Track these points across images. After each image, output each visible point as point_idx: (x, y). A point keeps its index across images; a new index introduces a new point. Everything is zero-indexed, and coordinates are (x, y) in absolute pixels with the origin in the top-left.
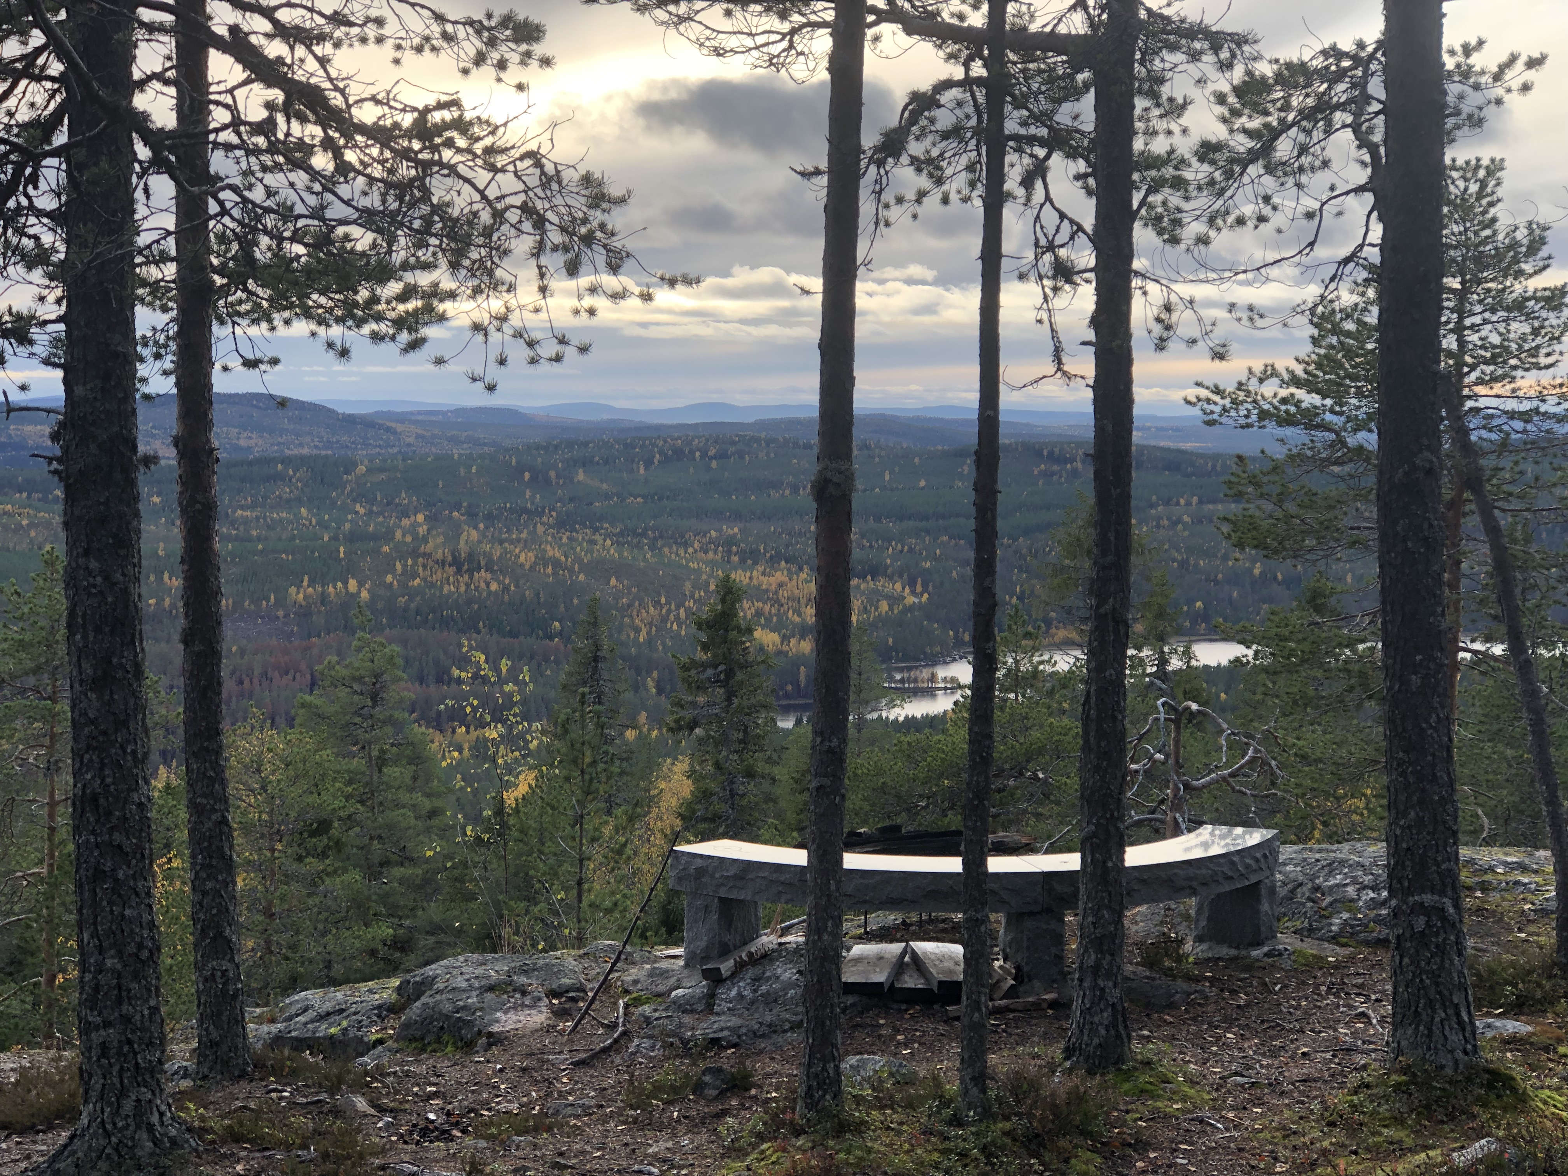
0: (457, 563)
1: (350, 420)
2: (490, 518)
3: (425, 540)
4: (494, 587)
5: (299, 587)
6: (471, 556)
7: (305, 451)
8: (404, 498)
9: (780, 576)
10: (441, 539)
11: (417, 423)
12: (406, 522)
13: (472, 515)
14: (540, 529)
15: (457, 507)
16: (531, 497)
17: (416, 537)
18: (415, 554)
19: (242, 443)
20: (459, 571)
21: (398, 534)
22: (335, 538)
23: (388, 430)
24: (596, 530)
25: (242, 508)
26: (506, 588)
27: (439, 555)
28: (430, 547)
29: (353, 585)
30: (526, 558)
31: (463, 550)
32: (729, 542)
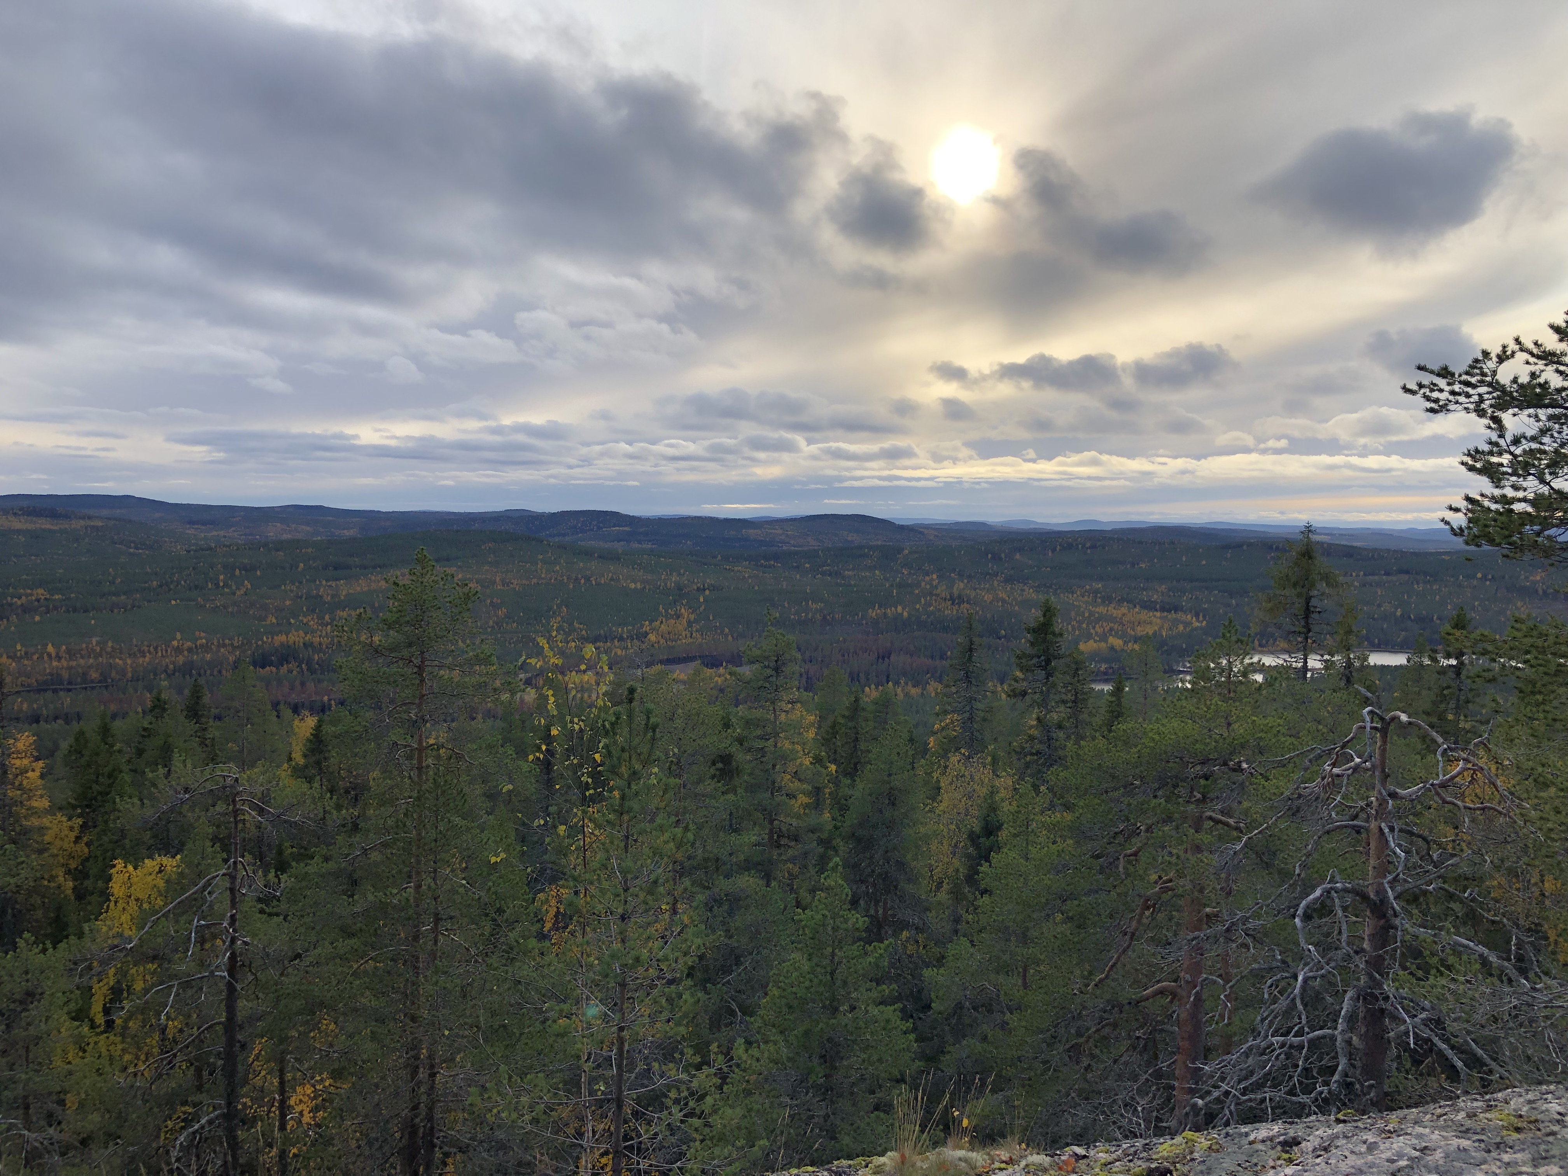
0: (952, 599)
1: (902, 528)
2: (970, 577)
3: (936, 587)
4: (971, 611)
5: (874, 609)
6: (959, 597)
7: (879, 543)
8: (926, 566)
9: (1124, 610)
10: (944, 587)
12: (927, 578)
13: (961, 575)
14: (996, 583)
15: (954, 570)
16: (991, 567)
17: (931, 585)
18: (931, 594)
19: (849, 539)
20: (953, 604)
21: (923, 584)
22: (892, 586)
23: (921, 533)
24: (1025, 584)
25: (848, 570)
26: (977, 613)
27: (943, 595)
28: (938, 591)
29: (899, 609)
30: (988, 597)
31: (956, 592)
32: (1096, 592)
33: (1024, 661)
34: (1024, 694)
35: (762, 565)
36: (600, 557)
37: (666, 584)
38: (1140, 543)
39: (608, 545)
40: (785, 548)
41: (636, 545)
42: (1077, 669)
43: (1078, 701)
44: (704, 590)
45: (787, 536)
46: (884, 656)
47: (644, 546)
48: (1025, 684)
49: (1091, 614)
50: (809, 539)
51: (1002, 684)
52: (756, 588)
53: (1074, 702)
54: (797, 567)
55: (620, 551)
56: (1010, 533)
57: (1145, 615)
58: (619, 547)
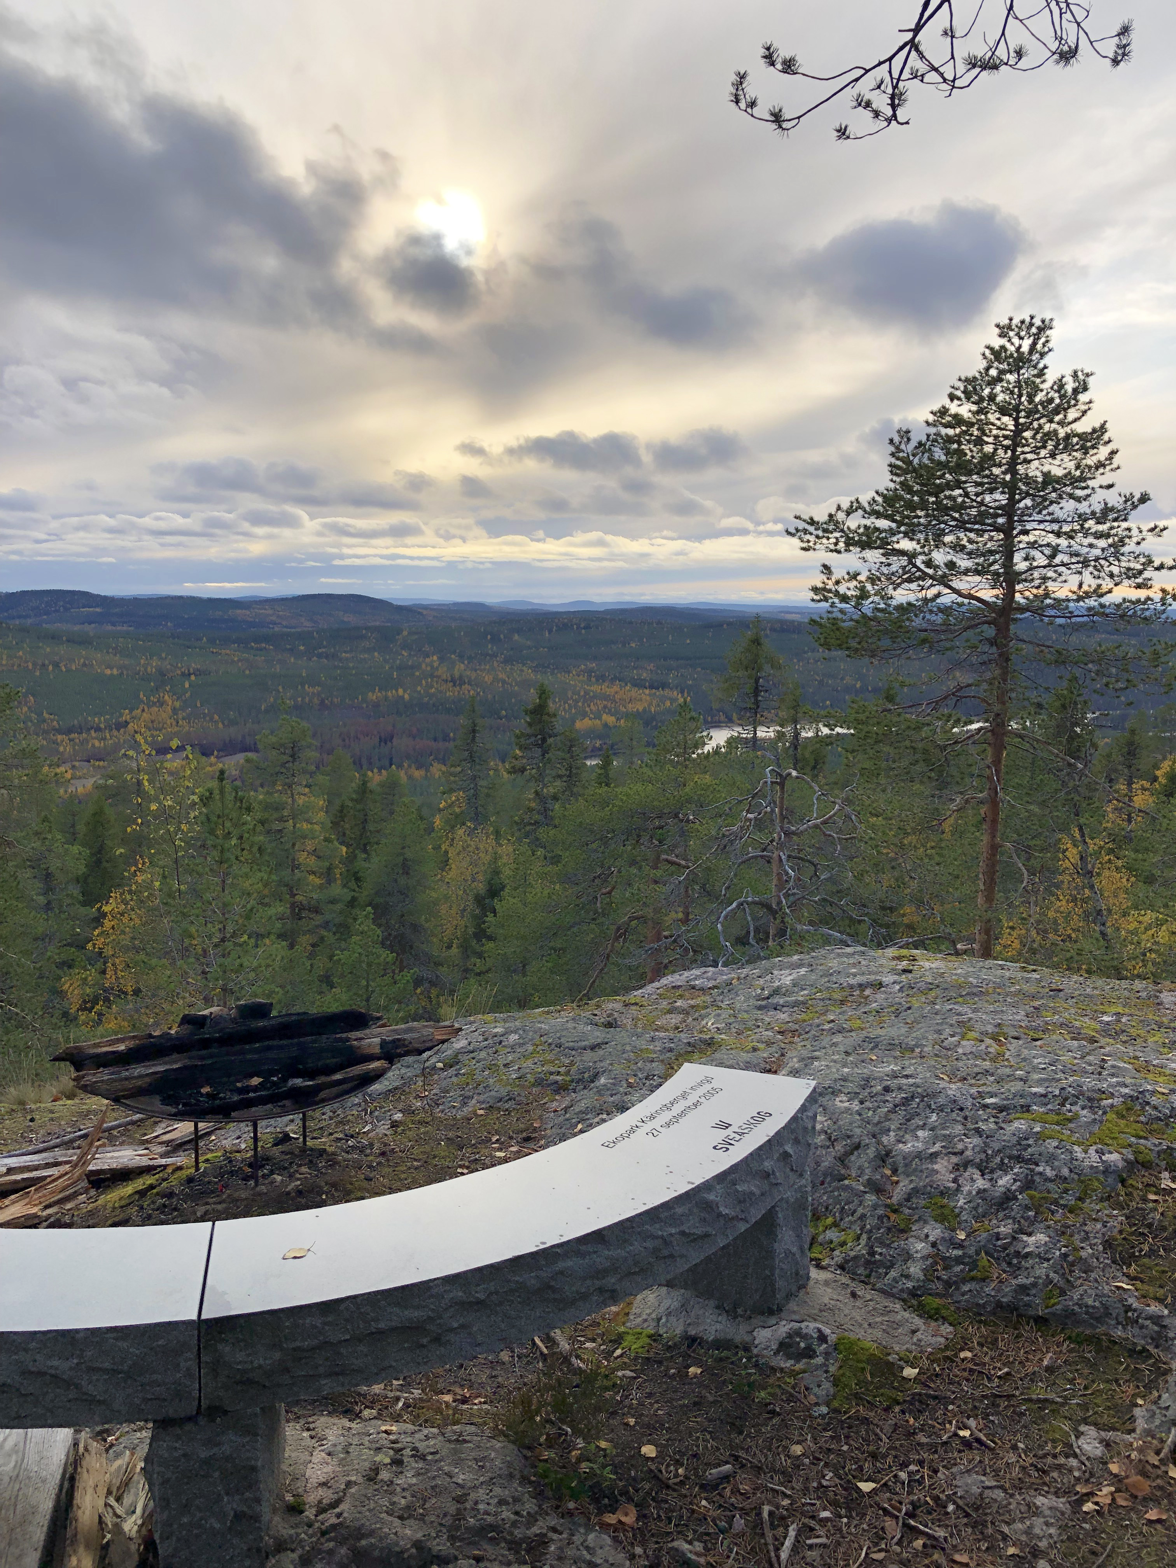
0: (453, 681)
1: (400, 609)
2: (470, 658)
3: (437, 668)
4: (472, 692)
5: (374, 692)
6: (461, 677)
7: (378, 623)
8: (427, 648)
9: (616, 688)
10: (445, 669)
11: (432, 610)
12: (428, 660)
13: (461, 657)
14: (495, 664)
15: (454, 652)
16: (490, 648)
17: (432, 667)
18: (432, 676)
19: (346, 619)
20: (454, 685)
21: (424, 666)
22: (392, 668)
23: (419, 613)
24: (524, 665)
25: (345, 652)
26: (478, 694)
27: (444, 677)
28: (439, 672)
29: (401, 692)
30: (488, 679)
31: (457, 674)
32: (590, 672)
33: (522, 740)
34: (523, 770)
35: (252, 648)
36: (68, 641)
37: (146, 670)
38: (631, 623)
39: (77, 628)
40: (276, 629)
41: (110, 628)
42: (571, 746)
43: (572, 776)
44: (190, 675)
45: (278, 616)
46: (386, 739)
47: (119, 628)
48: (525, 761)
49: (586, 693)
50: (303, 620)
51: (503, 762)
52: (247, 672)
53: (569, 776)
54: (291, 650)
55: (91, 634)
56: (508, 613)
57: (635, 692)
58: (90, 629)
